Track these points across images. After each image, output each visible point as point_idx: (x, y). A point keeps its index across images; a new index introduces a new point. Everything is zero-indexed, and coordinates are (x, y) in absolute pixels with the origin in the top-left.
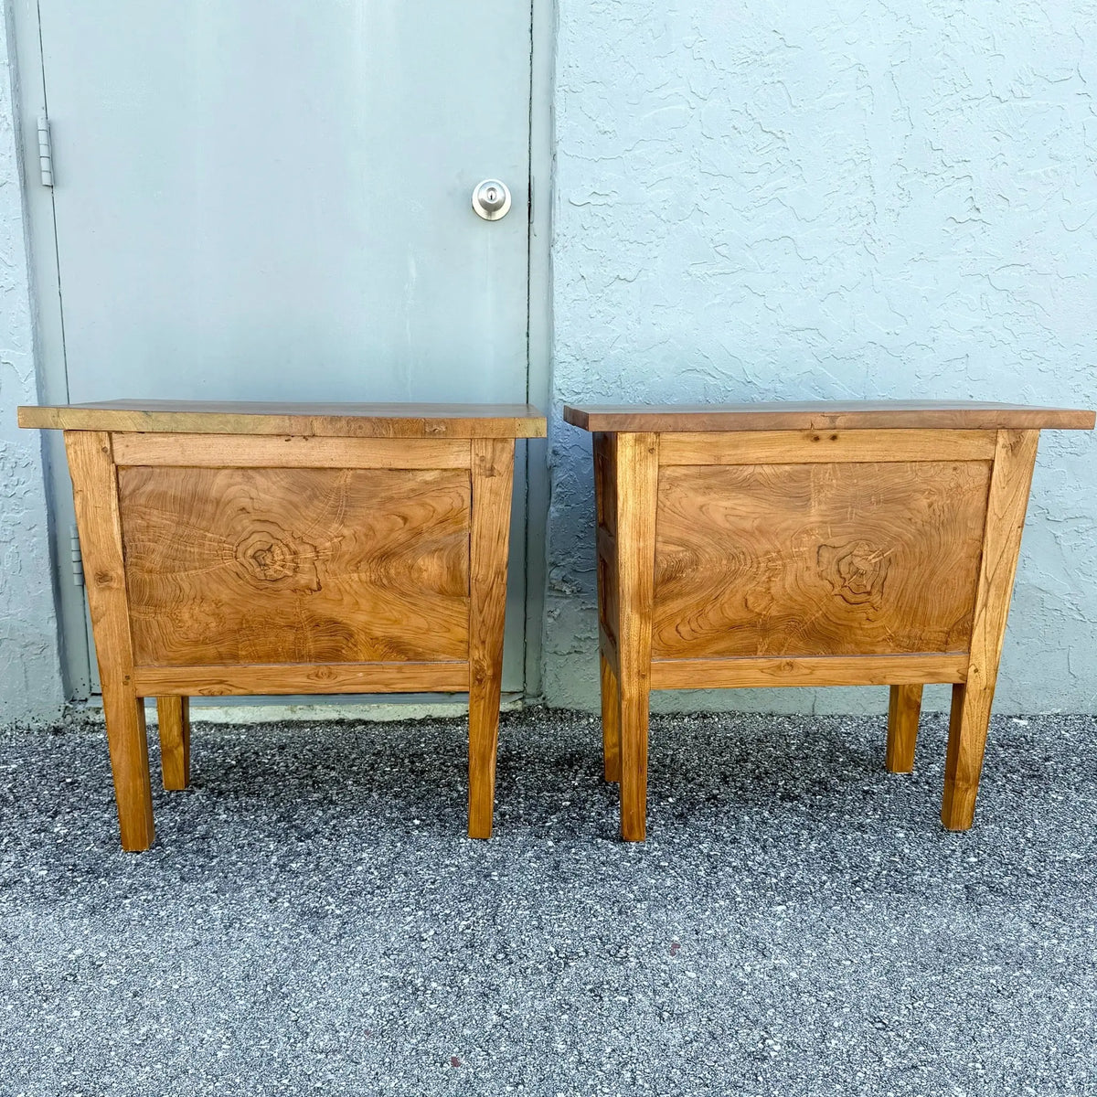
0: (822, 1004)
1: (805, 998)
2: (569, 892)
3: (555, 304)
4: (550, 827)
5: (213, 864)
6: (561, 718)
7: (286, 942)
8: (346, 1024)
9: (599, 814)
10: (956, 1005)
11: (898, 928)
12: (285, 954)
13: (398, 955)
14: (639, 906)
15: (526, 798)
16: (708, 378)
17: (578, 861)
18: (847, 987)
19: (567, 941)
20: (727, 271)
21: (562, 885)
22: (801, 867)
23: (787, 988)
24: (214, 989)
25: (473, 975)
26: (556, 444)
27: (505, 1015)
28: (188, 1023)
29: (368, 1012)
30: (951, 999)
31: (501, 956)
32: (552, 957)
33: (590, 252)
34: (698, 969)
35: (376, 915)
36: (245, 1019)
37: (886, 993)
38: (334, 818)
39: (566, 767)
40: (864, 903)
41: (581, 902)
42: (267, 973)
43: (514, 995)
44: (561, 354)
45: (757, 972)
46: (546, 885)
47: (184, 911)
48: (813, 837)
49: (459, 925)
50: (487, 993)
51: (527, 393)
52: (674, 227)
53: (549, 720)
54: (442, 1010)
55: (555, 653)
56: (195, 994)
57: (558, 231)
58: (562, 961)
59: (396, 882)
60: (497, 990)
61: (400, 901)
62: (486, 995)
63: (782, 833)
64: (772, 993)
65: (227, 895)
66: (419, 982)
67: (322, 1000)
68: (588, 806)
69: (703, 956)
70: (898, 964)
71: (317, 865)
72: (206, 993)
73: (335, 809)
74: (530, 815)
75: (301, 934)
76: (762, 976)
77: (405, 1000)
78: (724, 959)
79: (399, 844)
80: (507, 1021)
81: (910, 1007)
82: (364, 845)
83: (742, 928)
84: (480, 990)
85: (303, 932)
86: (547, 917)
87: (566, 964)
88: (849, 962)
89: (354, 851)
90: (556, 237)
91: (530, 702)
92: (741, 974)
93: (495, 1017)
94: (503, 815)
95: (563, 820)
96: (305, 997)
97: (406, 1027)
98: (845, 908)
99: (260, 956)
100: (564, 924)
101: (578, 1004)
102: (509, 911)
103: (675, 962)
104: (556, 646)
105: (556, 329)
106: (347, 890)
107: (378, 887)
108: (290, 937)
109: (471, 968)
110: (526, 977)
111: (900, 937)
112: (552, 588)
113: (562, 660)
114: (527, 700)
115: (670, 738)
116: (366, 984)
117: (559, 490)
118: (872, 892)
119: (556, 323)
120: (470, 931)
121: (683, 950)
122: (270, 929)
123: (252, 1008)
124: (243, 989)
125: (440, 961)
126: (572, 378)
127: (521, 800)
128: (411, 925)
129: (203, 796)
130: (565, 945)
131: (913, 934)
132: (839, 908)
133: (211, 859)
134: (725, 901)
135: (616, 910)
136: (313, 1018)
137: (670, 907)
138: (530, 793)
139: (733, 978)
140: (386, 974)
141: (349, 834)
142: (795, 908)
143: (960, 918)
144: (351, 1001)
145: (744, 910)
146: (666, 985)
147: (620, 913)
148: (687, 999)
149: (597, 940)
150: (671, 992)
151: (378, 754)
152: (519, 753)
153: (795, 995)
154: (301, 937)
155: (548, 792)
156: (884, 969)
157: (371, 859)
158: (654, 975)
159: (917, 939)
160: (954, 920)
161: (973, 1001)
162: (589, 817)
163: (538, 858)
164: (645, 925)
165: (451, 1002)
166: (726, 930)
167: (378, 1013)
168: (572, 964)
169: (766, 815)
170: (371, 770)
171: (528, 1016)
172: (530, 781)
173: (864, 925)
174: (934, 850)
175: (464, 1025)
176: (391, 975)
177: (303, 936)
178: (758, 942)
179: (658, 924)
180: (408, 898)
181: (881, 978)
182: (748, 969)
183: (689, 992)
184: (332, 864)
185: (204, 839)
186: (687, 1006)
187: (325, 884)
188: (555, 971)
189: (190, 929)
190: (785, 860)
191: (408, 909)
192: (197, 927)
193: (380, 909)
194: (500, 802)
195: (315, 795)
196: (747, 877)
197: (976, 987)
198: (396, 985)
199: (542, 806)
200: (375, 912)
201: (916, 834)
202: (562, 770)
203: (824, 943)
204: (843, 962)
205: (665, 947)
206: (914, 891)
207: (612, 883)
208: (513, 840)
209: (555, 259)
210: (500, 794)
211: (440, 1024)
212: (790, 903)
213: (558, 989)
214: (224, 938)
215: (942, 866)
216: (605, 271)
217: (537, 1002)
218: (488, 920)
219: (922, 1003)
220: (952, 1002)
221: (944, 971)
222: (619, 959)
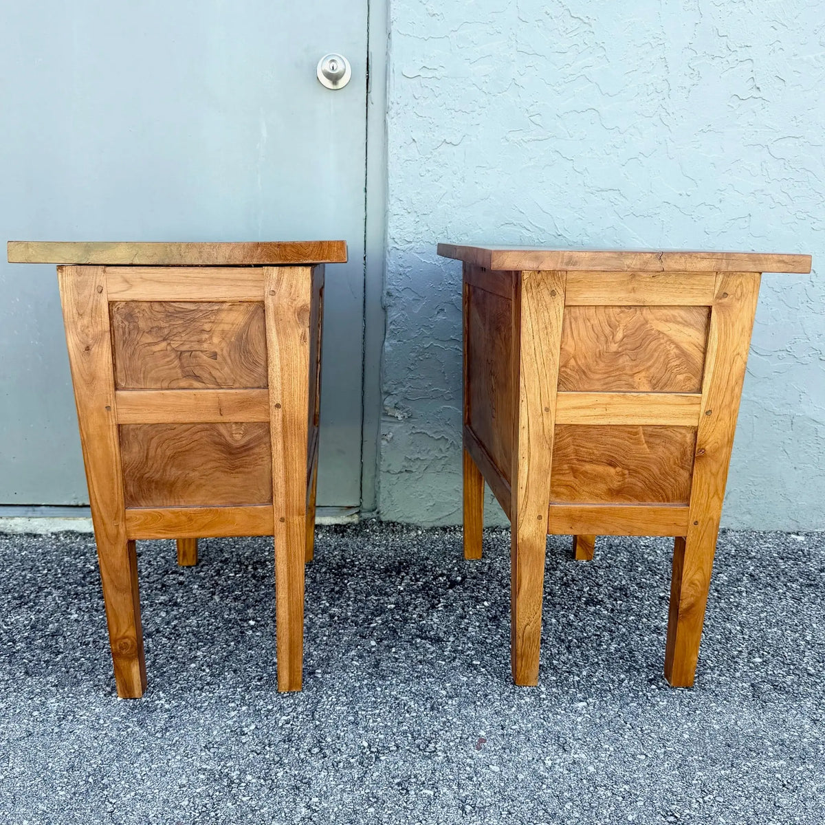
0: (618, 798)
1: (601, 791)
2: (386, 689)
3: (389, 163)
4: (374, 628)
5: (58, 659)
6: (393, 530)
7: (114, 734)
8: (160, 816)
9: (420, 616)
10: (744, 799)
11: (689, 724)
12: (111, 746)
13: (218, 748)
14: (450, 702)
15: (355, 601)
16: (524, 231)
17: (397, 659)
18: (642, 781)
19: (380, 736)
20: (540, 138)
21: (380, 682)
22: (602, 666)
23: (585, 781)
24: (38, 780)
25: (287, 769)
26: (389, 287)
27: (314, 808)
28: (6, 813)
29: (182, 804)
30: (740, 793)
31: (316, 750)
32: (364, 751)
33: (420, 119)
34: (501, 763)
35: (203, 710)
36: (63, 810)
37: (678, 787)
38: (176, 619)
39: (394, 573)
40: (659, 700)
41: (397, 699)
42: (91, 765)
43: (325, 788)
44: (394, 207)
45: (557, 766)
46: (365, 682)
47: (22, 704)
48: (613, 638)
49: (279, 720)
50: (300, 786)
51: (365, 241)
52: (494, 98)
53: (382, 532)
54: (253, 802)
55: (388, 471)
56: (18, 785)
57: (392, 99)
58: (373, 755)
59: (225, 679)
60: (308, 783)
61: (227, 697)
62: (298, 788)
63: (585, 635)
64: (570, 786)
65: (66, 689)
66: (234, 775)
67: (140, 791)
68: (410, 609)
69: (507, 751)
70: (690, 759)
71: (154, 662)
72: (28, 784)
73: (178, 610)
74: (357, 616)
75: (129, 727)
76: (561, 770)
77: (220, 792)
78: (527, 753)
79: (232, 643)
80: (316, 814)
81: (701, 800)
82: (200, 644)
83: (545, 723)
84: (293, 783)
85: (131, 725)
86: (363, 713)
87: (377, 758)
88: (644, 756)
89: (190, 649)
90: (390, 104)
91: (365, 515)
92: (542, 768)
93: (304, 810)
94: (332, 616)
95: (387, 621)
96: (124, 788)
97: (217, 819)
98: (641, 705)
99: (87, 747)
100: (379, 719)
101: (385, 798)
102: (328, 707)
103: (480, 756)
104: (389, 465)
105: (390, 186)
106: (179, 686)
107: (208, 684)
108: (119, 730)
109: (286, 761)
110: (337, 771)
111: (691, 732)
112: (386, 415)
113: (394, 479)
114: (363, 514)
115: (489, 549)
116: (184, 777)
117: (392, 327)
118: (666, 690)
119: (391, 181)
120: (289, 726)
121: (488, 745)
122: (101, 721)
123: (71, 799)
124: (66, 780)
125: (258, 754)
126: (405, 228)
127: (350, 603)
128: (235, 719)
129: (59, 597)
130: (377, 740)
131: (703, 729)
132: (635, 705)
133: (57, 655)
134: (530, 698)
135: (428, 706)
136: (128, 809)
137: (479, 703)
138: (359, 597)
139: (535, 771)
140: (204, 766)
141: (187, 634)
142: (595, 705)
143: (746, 716)
144: (167, 792)
145: (547, 706)
146: (470, 779)
147: (432, 709)
148: (489, 792)
149: (409, 735)
150: (475, 785)
151: (226, 561)
152: (352, 561)
153: (592, 788)
154: (129, 730)
155: (376, 595)
156: (676, 763)
157: (205, 657)
158: (460, 769)
159: (707, 734)
160: (741, 716)
161: (760, 795)
162: (411, 619)
163: (361, 657)
164: (454, 720)
165: (263, 795)
166: (530, 725)
167: (191, 805)
168: (382, 758)
169: (572, 618)
170: (216, 575)
171: (336, 809)
172: (360, 586)
173: (658, 721)
174: (723, 651)
175: (273, 818)
176: (209, 767)
177: (131, 729)
178: (559, 737)
179: (467, 720)
180: (234, 694)
181: (674, 772)
182: (549, 763)
183: (492, 786)
184: (168, 661)
185: (53, 636)
186: (489, 799)
187: (158, 679)
188: (366, 765)
189: (25, 721)
190: (588, 659)
191: (233, 705)
192: (32, 719)
193: (206, 704)
194: (331, 604)
195: (162, 598)
196: (552, 675)
197: (762, 781)
198: (214, 778)
199: (368, 608)
200: (201, 707)
201: (706, 636)
202: (390, 576)
203: (621, 738)
204: (639, 756)
205: (472, 742)
206: (704, 689)
207: (427, 680)
208: (340, 640)
209: (389, 124)
210: (332, 597)
211: (250, 816)
212: (591, 700)
213: (367, 783)
214: (56, 730)
215: (730, 666)
216: (434, 135)
217: (345, 795)
218: (307, 716)
219: (712, 797)
220: (740, 796)
221: (732, 766)
222: (428, 754)
